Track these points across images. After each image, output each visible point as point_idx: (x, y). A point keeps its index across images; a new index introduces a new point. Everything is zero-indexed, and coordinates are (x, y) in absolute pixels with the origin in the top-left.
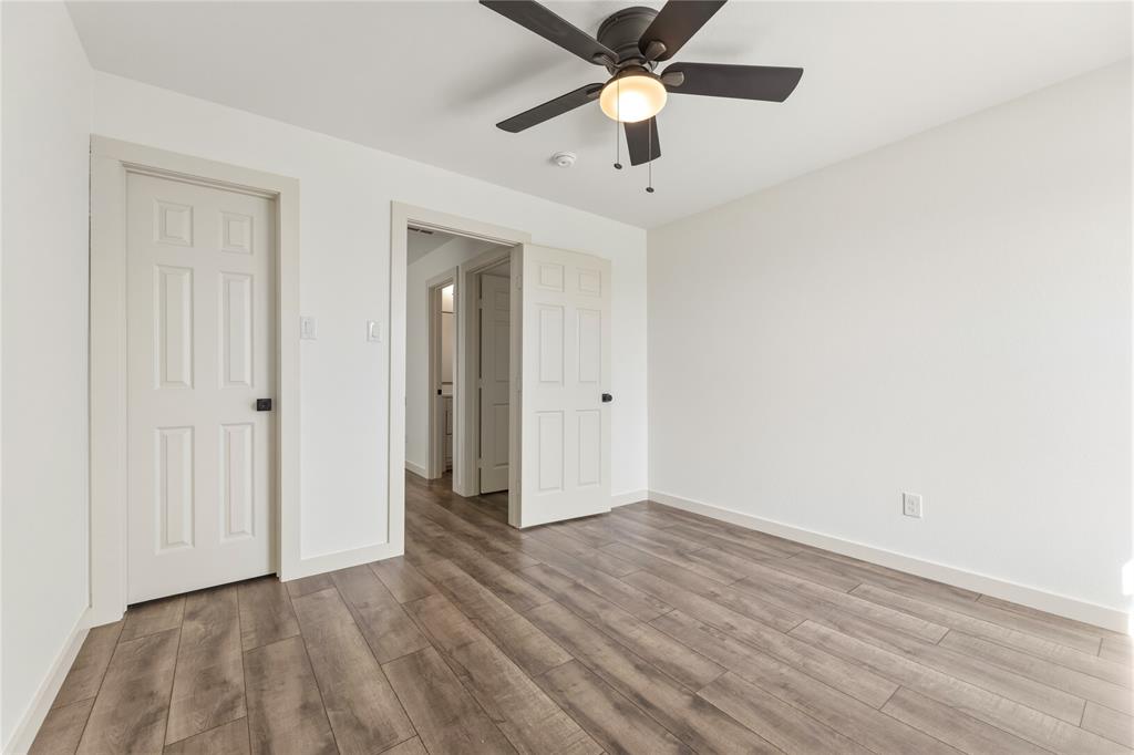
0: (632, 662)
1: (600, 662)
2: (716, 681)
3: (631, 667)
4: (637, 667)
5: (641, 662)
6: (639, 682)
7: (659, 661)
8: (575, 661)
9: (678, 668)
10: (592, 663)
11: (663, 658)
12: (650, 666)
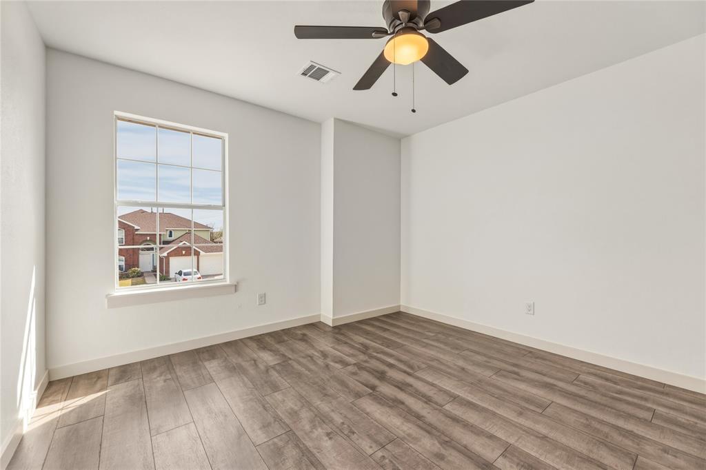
0: (407, 406)
1: (425, 405)
2: (360, 397)
3: (406, 403)
4: (403, 403)
5: (401, 406)
6: (402, 396)
7: (390, 407)
8: (442, 406)
9: (380, 403)
10: (429, 404)
11: (388, 409)
12: (395, 404)
